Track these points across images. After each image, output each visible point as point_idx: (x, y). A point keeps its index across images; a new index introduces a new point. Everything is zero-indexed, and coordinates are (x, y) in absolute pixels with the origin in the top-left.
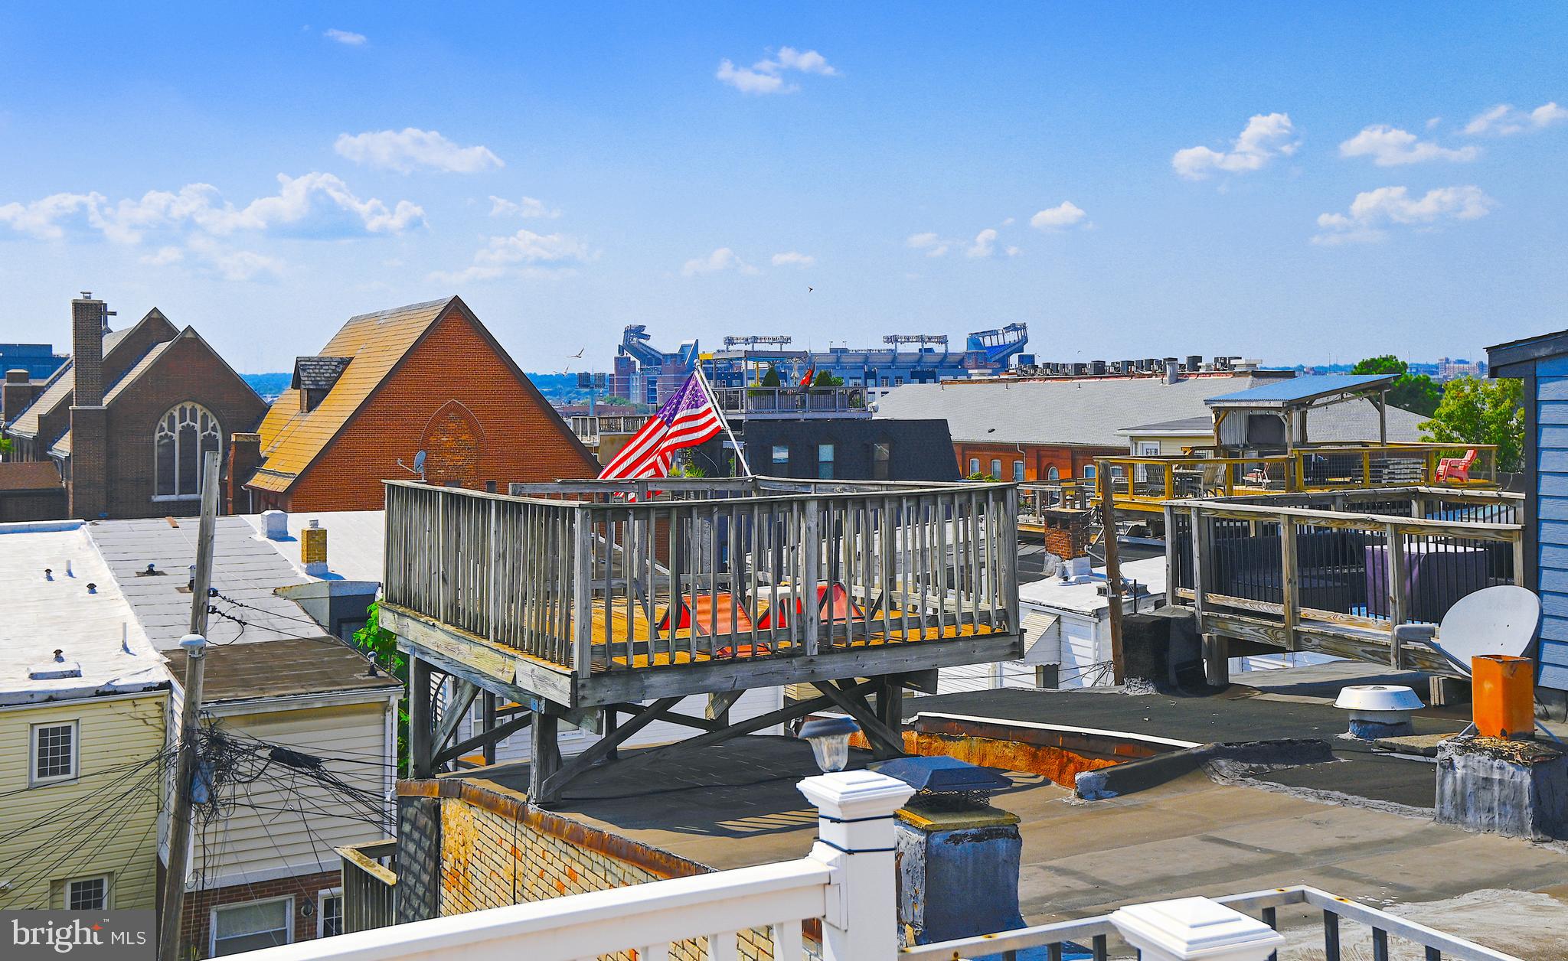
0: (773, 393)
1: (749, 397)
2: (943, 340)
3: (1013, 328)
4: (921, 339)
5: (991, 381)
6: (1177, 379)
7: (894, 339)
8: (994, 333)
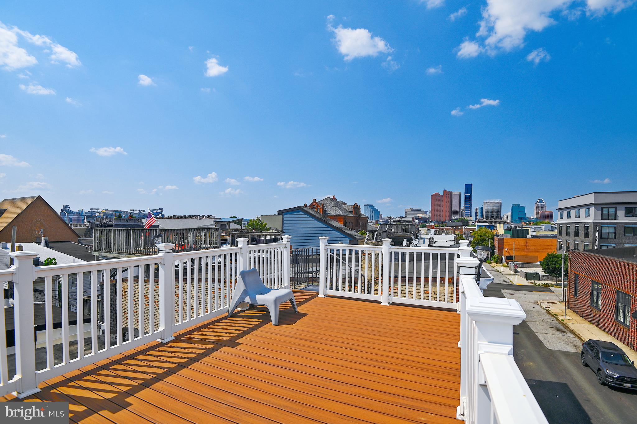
0: (120, 219)
1: (114, 220)
2: (144, 211)
3: (160, 209)
4: (139, 210)
5: (163, 219)
6: (200, 219)
7: (133, 210)
8: (156, 210)
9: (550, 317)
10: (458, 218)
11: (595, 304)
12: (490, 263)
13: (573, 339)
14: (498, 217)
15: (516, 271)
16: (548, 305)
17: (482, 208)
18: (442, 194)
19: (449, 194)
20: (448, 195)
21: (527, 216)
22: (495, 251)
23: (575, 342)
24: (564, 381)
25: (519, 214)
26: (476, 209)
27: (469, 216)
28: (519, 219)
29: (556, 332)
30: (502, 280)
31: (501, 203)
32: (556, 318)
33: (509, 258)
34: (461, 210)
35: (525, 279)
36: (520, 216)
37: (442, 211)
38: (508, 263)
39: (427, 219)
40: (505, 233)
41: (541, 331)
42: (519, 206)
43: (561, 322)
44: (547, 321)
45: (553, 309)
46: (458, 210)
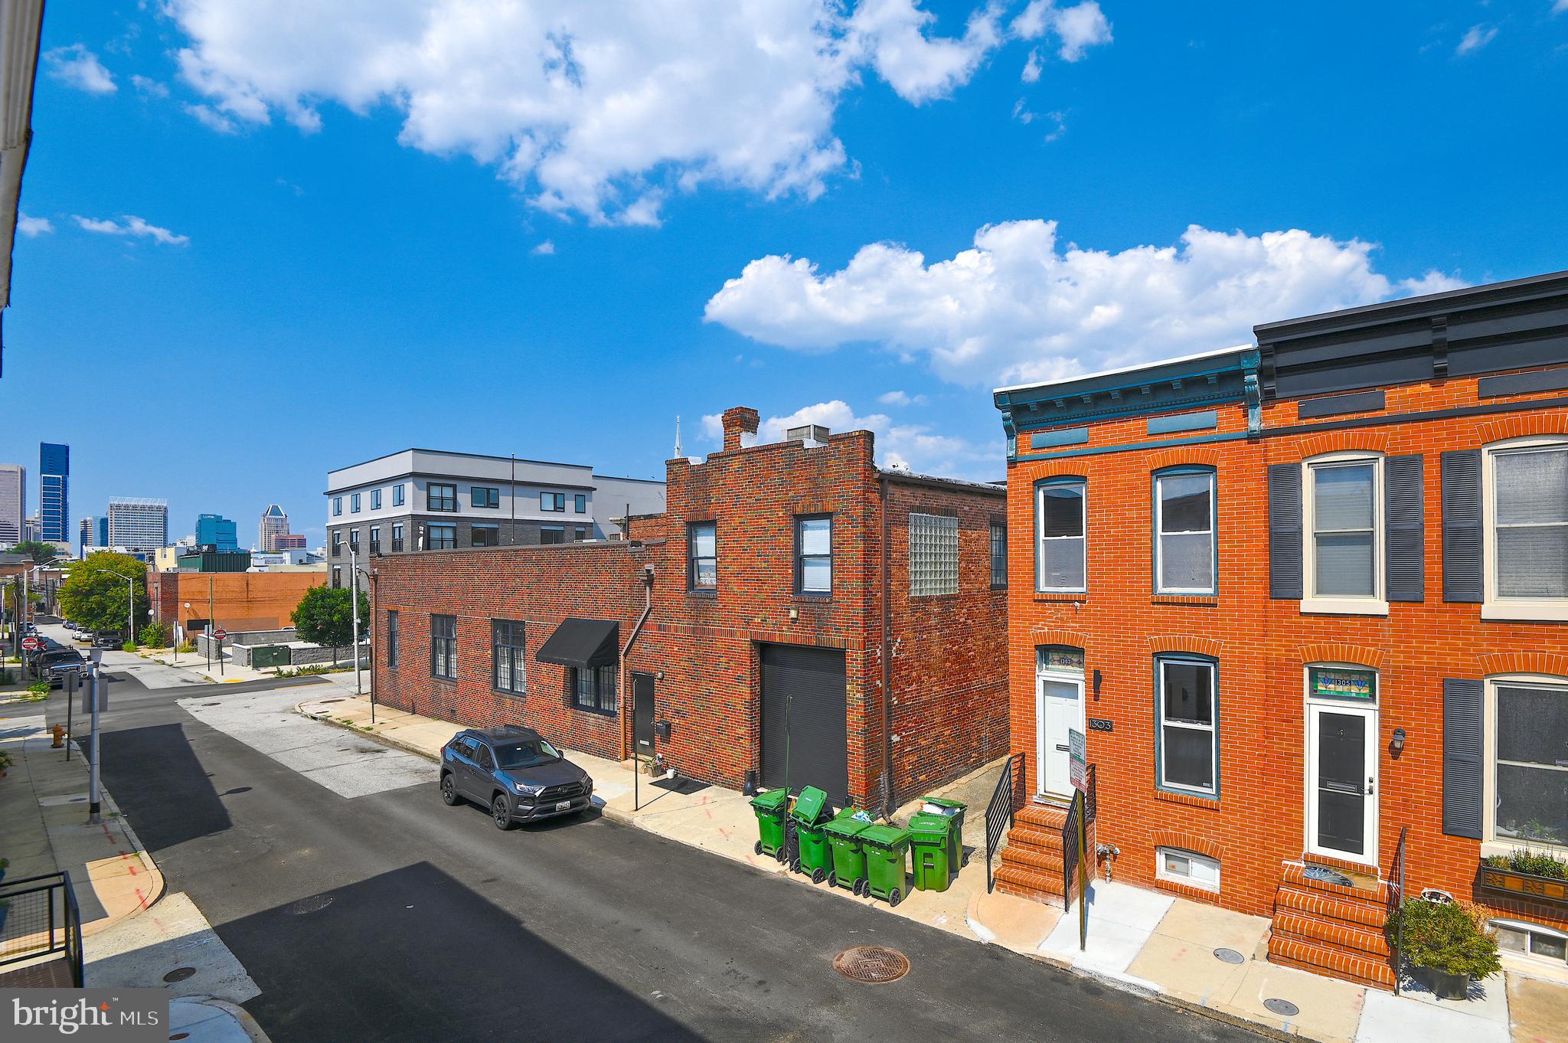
9: (332, 730)
10: (14, 546)
11: (442, 671)
12: (136, 650)
13: (405, 760)
15: (221, 656)
16: (324, 707)
17: (104, 521)
22: (151, 612)
23: (412, 764)
24: (416, 858)
26: (85, 521)
27: (59, 541)
29: (359, 757)
30: (178, 680)
31: (166, 508)
32: (351, 729)
33: (196, 625)
34: (27, 522)
35: (250, 668)
38: (194, 642)
40: (180, 564)
41: (317, 764)
43: (366, 733)
44: (328, 739)
45: (336, 712)
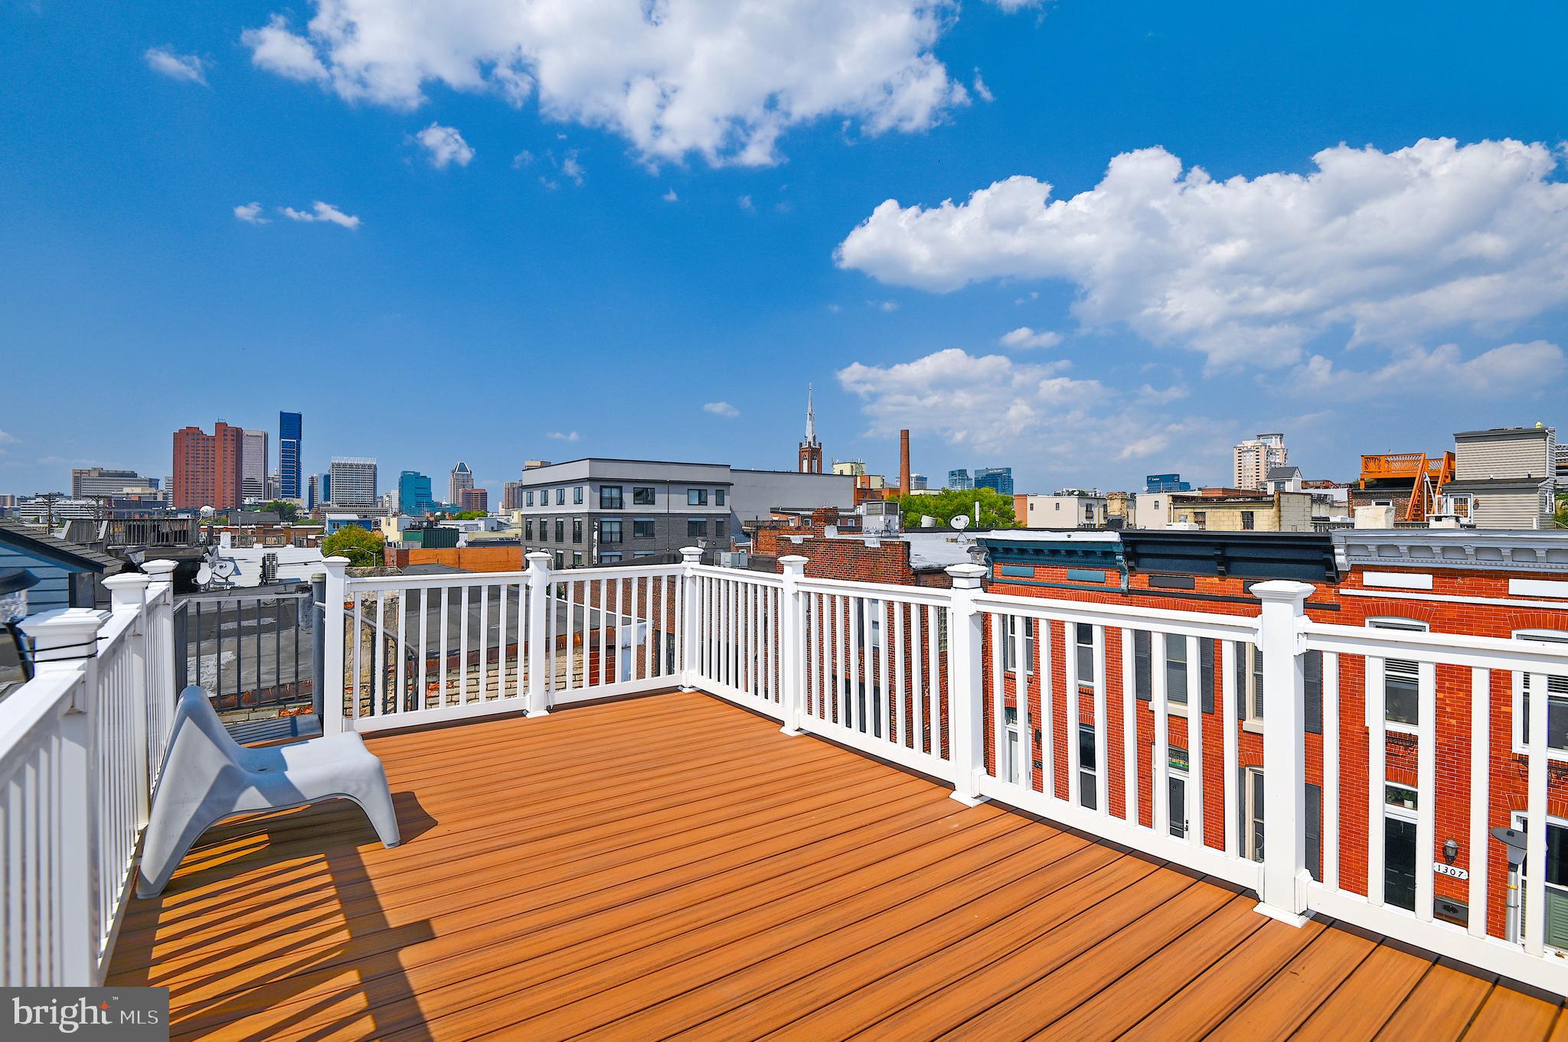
10: (260, 501)
14: (369, 499)
17: (327, 478)
18: (210, 431)
19: (233, 435)
20: (229, 438)
21: (435, 498)
25: (418, 495)
26: (312, 478)
27: (293, 497)
28: (419, 505)
31: (375, 466)
34: (269, 479)
36: (420, 499)
37: (210, 481)
39: (159, 504)
40: (405, 539)
42: (417, 476)
46: (260, 479)
